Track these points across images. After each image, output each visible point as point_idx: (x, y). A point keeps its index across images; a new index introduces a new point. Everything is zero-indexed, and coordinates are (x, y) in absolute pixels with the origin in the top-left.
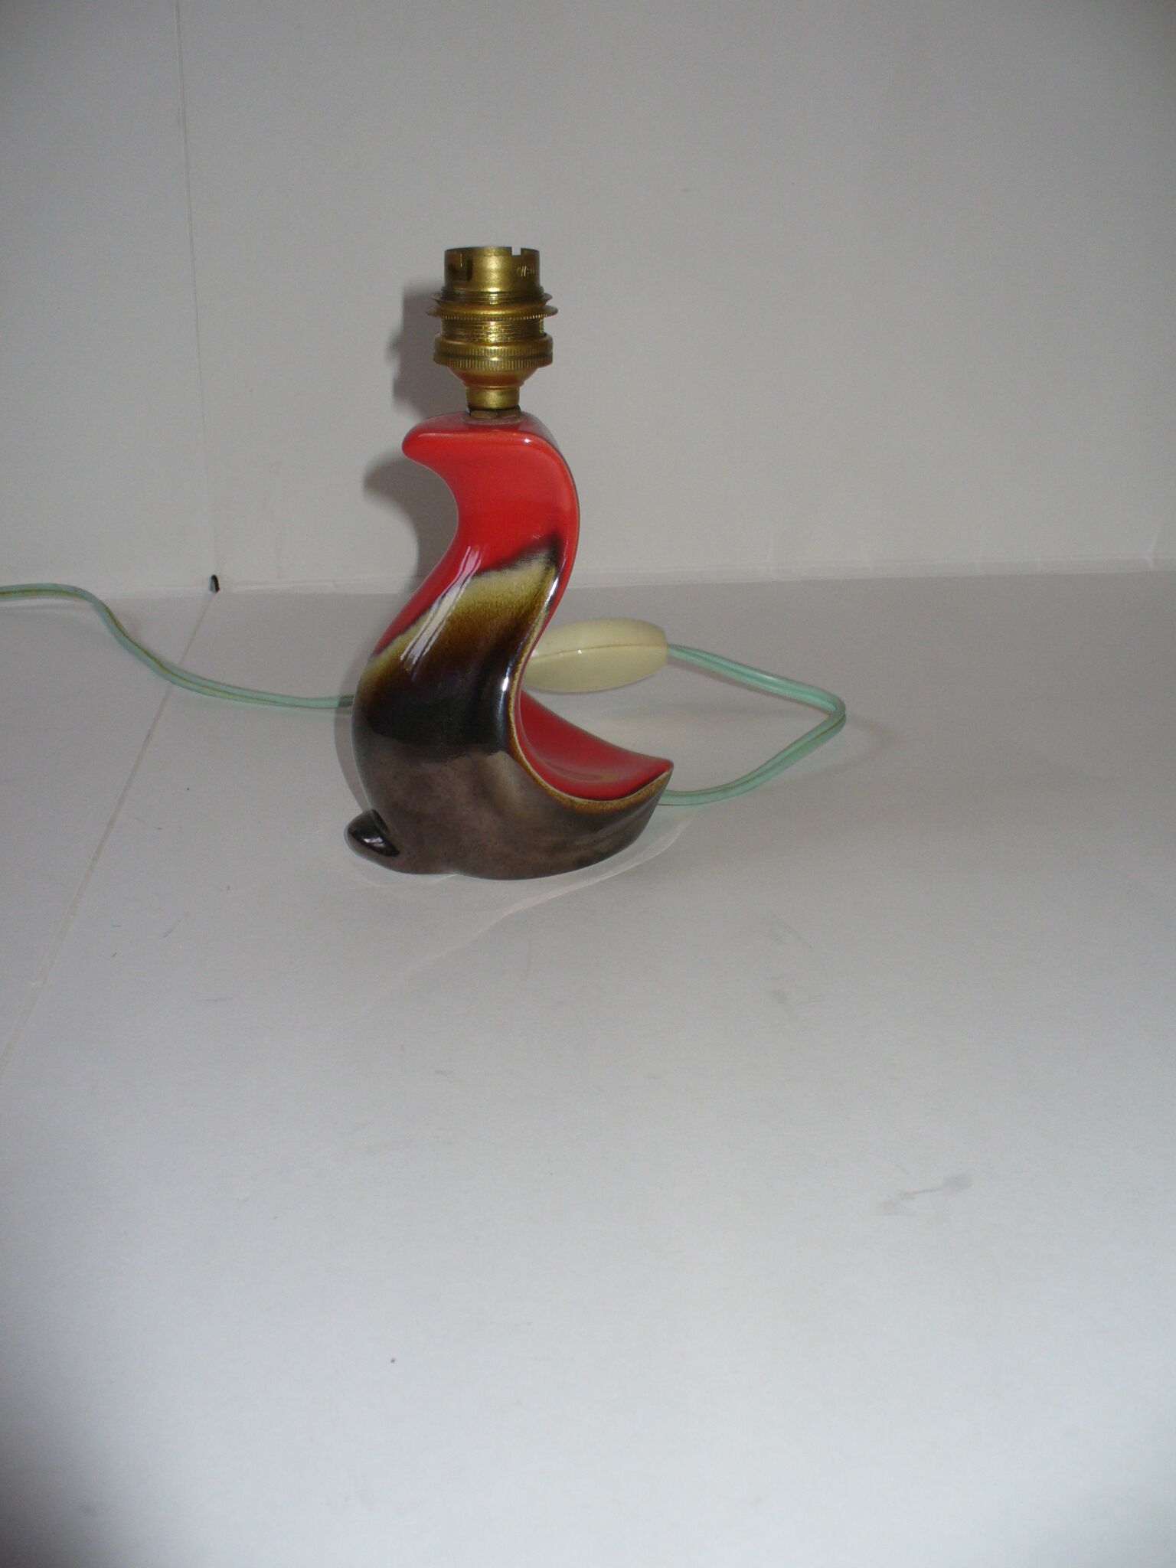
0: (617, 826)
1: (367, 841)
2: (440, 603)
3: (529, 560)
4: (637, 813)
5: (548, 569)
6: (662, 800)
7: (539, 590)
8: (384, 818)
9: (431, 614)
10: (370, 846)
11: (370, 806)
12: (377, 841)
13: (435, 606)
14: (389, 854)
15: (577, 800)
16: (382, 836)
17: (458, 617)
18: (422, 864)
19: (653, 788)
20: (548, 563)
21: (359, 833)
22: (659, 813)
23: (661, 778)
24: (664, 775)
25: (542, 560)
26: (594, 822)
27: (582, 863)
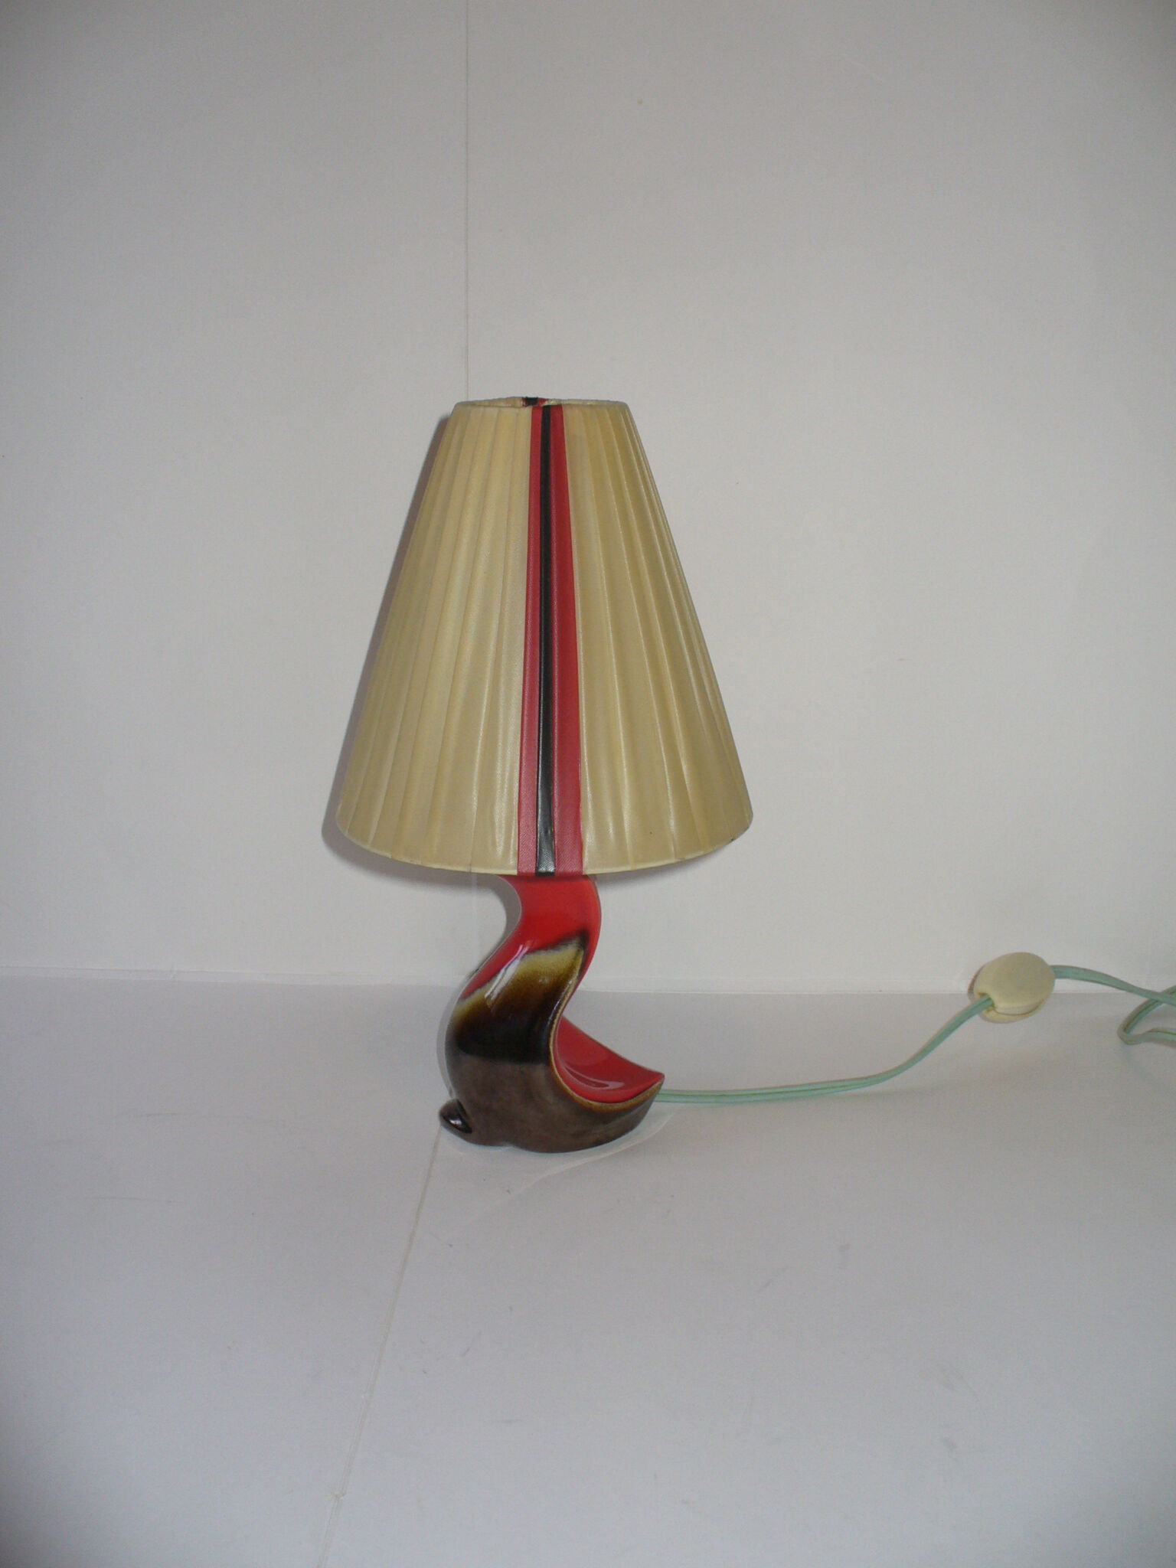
0: (626, 1117)
1: (453, 1122)
2: (507, 969)
3: (567, 945)
4: (640, 1108)
5: (578, 951)
6: (656, 1099)
7: (573, 965)
8: (465, 1107)
9: (499, 976)
10: (455, 1126)
11: (455, 1097)
12: (458, 1122)
13: (503, 971)
14: (465, 1131)
15: (595, 1104)
16: (461, 1120)
17: (518, 980)
18: (488, 1139)
19: (648, 1094)
20: (579, 947)
21: (447, 1115)
22: (656, 1107)
23: (654, 1087)
24: (657, 1084)
25: (575, 945)
26: (604, 1117)
27: (598, 1143)
